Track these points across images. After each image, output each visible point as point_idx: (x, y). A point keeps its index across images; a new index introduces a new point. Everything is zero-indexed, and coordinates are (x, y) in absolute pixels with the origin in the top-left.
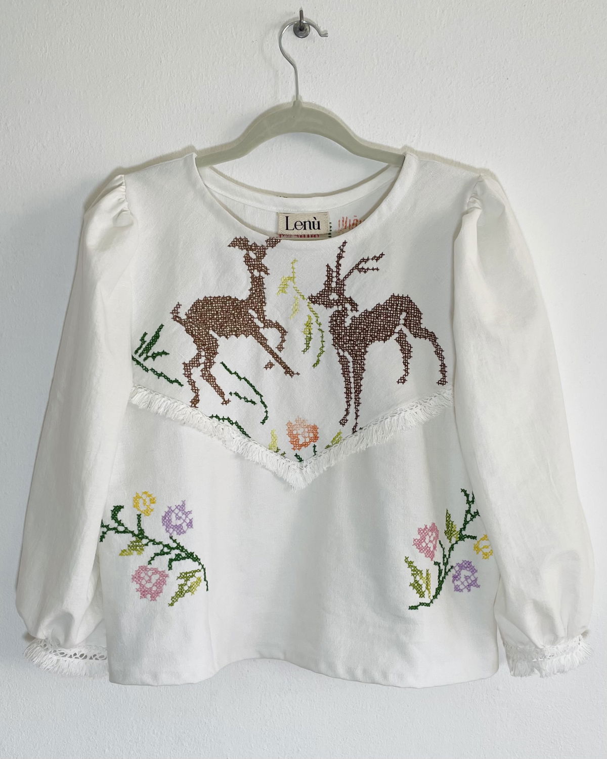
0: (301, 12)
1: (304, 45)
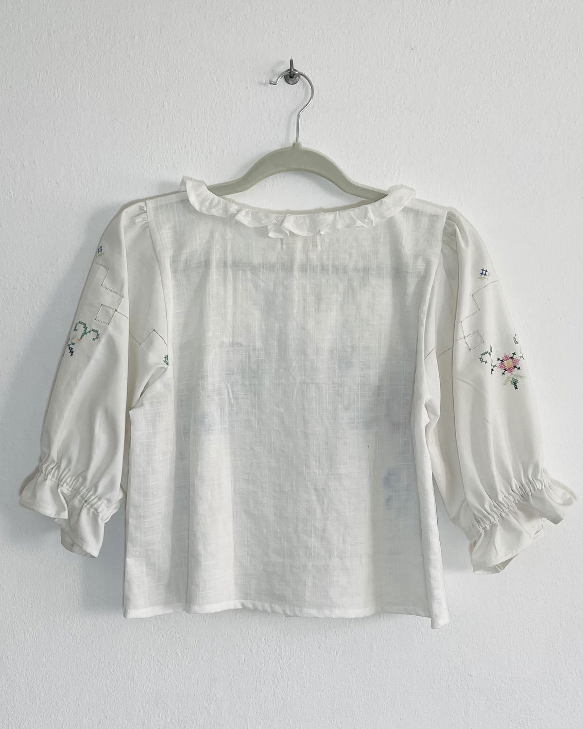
0: (291, 62)
1: (294, 90)
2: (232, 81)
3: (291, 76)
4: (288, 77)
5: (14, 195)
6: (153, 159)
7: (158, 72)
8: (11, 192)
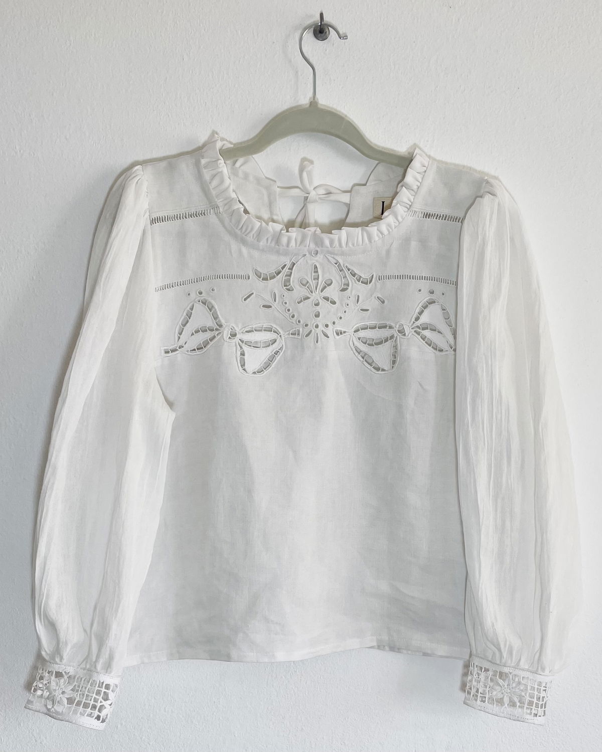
0: (322, 15)
1: (324, 47)
2: (257, 35)
3: (320, 31)
4: (318, 32)
5: (20, 151)
6: (170, 116)
7: (178, 22)
8: (17, 148)
